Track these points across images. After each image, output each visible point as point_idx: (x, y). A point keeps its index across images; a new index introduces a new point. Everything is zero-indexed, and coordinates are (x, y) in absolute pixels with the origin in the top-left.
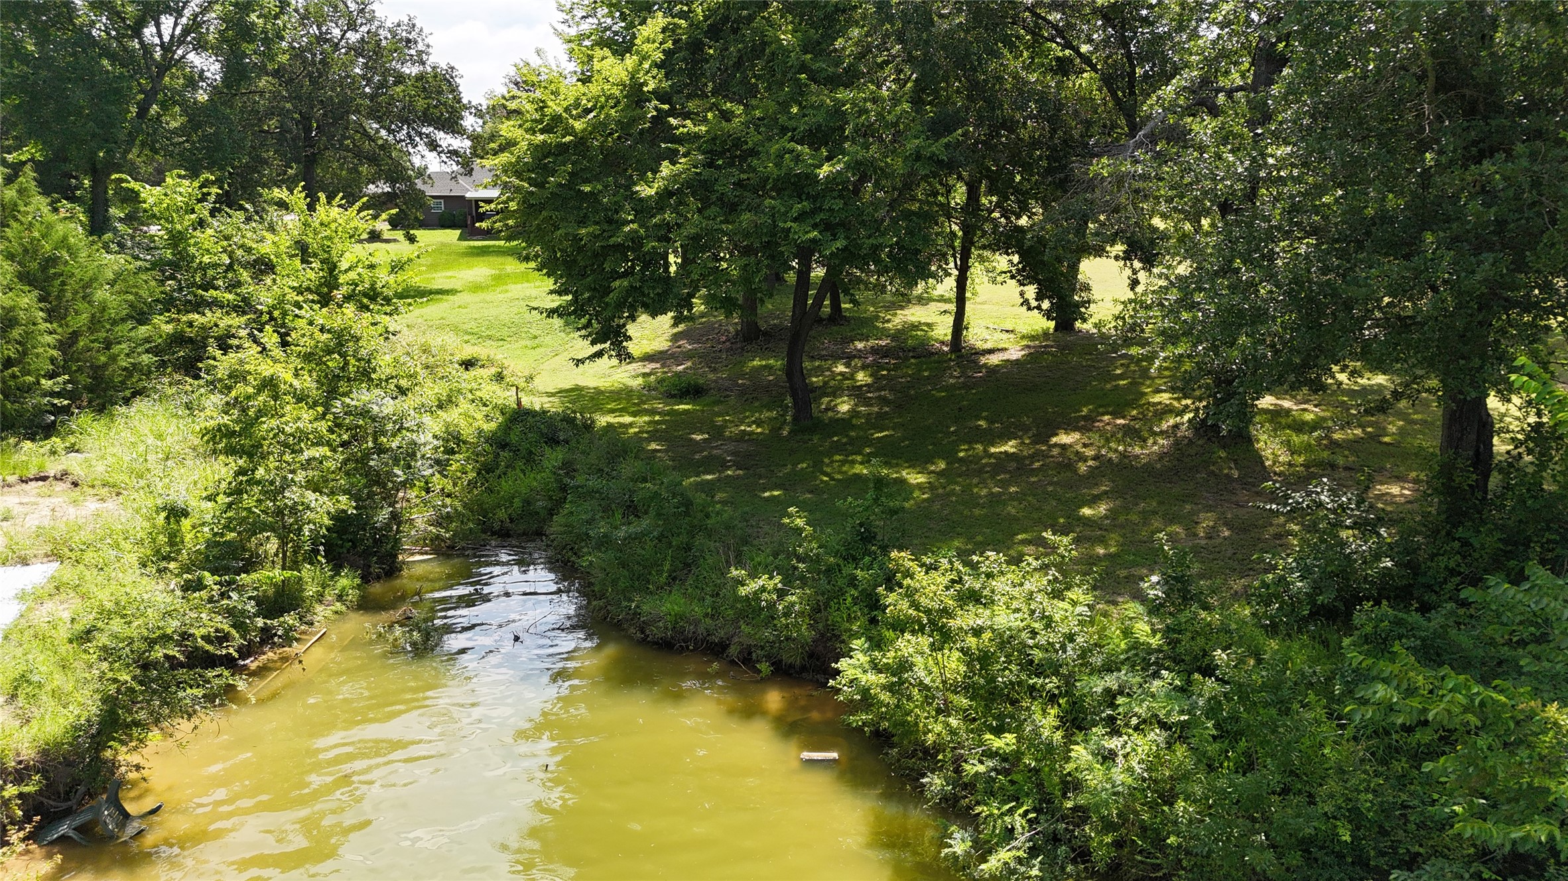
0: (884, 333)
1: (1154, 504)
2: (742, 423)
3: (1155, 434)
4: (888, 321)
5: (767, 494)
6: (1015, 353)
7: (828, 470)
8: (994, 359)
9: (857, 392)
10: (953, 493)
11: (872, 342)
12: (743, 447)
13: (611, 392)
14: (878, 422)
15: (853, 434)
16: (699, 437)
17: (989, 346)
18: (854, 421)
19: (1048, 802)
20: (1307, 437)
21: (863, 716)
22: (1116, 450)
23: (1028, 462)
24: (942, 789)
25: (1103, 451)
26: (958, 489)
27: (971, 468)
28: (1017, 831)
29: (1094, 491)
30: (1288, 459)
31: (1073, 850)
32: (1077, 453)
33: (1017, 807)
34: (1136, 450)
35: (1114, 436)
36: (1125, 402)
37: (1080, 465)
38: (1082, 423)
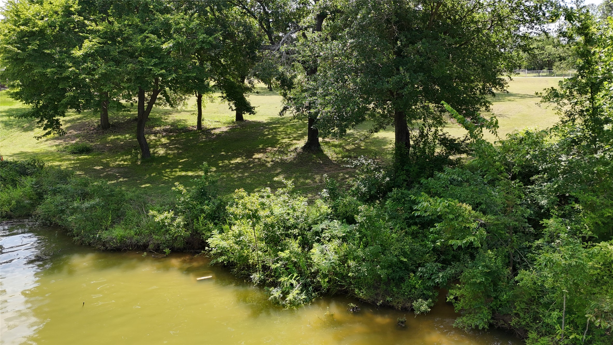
0: (166, 124)
1: (298, 174)
2: (116, 161)
3: (289, 152)
4: (167, 119)
5: (143, 186)
6: (225, 129)
7: (166, 175)
8: (217, 131)
9: (164, 146)
10: (223, 178)
11: (163, 127)
12: (122, 170)
13: (42, 153)
14: (179, 156)
15: (170, 161)
16: (98, 168)
17: (212, 127)
18: (168, 156)
19: (301, 273)
20: (339, 149)
21: (223, 257)
22: (278, 158)
23: (247, 165)
24: (260, 277)
25: (274, 159)
26: (225, 176)
27: (226, 169)
28: (294, 284)
29: (276, 172)
30: (336, 156)
31: (313, 288)
32: (265, 160)
33: (293, 276)
34: (285, 157)
35: (275, 154)
36: (273, 142)
37: (267, 164)
38: (262, 150)
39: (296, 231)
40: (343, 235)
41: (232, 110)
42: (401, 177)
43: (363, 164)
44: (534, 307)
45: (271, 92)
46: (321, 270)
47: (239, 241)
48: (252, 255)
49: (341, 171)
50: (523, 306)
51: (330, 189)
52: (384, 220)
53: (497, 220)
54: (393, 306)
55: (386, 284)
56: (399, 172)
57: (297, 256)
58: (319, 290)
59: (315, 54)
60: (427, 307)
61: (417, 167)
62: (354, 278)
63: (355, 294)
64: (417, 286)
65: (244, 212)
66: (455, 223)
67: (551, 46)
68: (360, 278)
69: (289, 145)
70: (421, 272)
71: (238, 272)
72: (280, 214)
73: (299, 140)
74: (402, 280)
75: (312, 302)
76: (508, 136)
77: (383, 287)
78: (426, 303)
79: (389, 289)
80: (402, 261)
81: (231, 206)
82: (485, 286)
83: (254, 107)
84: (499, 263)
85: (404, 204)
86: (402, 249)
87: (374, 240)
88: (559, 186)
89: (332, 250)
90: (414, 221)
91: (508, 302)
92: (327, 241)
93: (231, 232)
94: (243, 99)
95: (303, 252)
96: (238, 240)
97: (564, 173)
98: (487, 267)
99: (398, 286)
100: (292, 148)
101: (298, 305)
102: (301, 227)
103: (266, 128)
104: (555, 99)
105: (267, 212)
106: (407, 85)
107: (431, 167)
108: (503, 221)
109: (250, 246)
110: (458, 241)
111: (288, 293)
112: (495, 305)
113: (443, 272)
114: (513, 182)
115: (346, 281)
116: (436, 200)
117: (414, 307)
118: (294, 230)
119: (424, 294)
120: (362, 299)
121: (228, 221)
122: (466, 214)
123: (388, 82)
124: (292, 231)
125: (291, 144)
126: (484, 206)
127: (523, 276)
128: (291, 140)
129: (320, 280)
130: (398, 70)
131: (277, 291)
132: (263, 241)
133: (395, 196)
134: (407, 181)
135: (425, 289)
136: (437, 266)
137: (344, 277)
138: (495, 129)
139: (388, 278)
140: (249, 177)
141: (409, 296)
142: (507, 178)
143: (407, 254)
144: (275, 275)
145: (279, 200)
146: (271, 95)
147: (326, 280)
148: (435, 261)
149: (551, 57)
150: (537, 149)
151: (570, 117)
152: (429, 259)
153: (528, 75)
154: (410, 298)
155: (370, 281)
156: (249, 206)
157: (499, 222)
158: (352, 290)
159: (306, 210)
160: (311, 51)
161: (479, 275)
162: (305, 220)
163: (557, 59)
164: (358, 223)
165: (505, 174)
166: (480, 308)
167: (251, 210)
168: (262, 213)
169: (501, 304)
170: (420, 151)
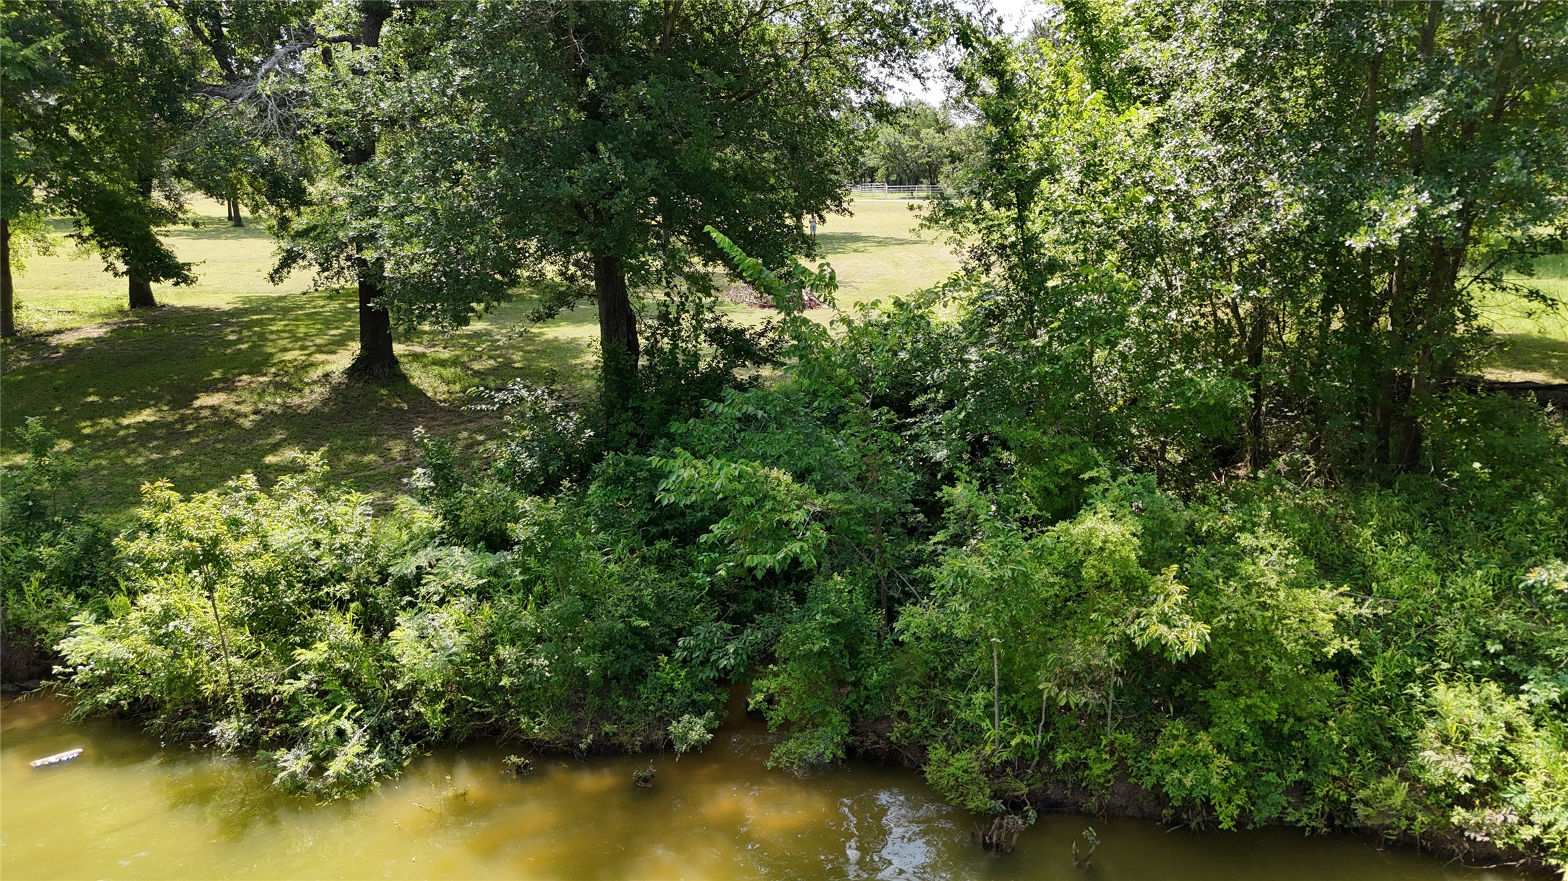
1: (340, 442)
3: (308, 384)
6: (94, 331)
8: (69, 339)
10: (98, 468)
19: (364, 701)
20: (452, 370)
21: (115, 689)
22: (274, 402)
23: (177, 426)
24: (241, 730)
25: (261, 406)
26: (104, 463)
27: (107, 442)
28: (349, 731)
29: (271, 441)
30: (446, 388)
31: (402, 734)
32: (232, 411)
33: (343, 709)
34: (295, 400)
35: (264, 391)
36: (256, 363)
37: (241, 420)
38: (220, 385)
39: (343, 590)
40: (481, 582)
41: (116, 275)
42: (623, 429)
43: (522, 399)
44: (936, 691)
45: (240, 230)
46: (423, 683)
47: (165, 635)
48: (210, 668)
49: (463, 427)
50: (913, 693)
51: (435, 466)
52: (585, 533)
53: (848, 501)
54: (621, 745)
55: (599, 693)
56: (616, 415)
57: (351, 657)
58: (421, 737)
59: (365, 106)
60: (703, 730)
61: (660, 399)
62: (515, 690)
63: (521, 731)
64: (677, 684)
65: (175, 548)
66: (757, 515)
67: (931, 131)
68: (531, 687)
69: (306, 366)
70: (685, 649)
71: (167, 727)
72: (289, 546)
73: (334, 352)
74: (639, 675)
75: (402, 768)
76: (858, 308)
77: (593, 701)
78: (702, 722)
79: (609, 703)
80: (636, 628)
81: (132, 537)
82: (832, 659)
83: (189, 264)
84: (860, 602)
85: (634, 488)
86: (635, 599)
87: (565, 587)
88: (968, 415)
89: (451, 627)
90: (660, 528)
91: (882, 689)
92: (436, 603)
93: (134, 616)
94: (150, 240)
95: (367, 642)
96: (162, 631)
97: (976, 386)
98: (833, 612)
99: (630, 693)
100: (315, 374)
101: (362, 786)
102: (359, 576)
103: (232, 325)
104: (948, 222)
105: (250, 543)
106: (620, 189)
107: (693, 398)
108: (859, 502)
109: (202, 647)
110: (767, 557)
111: (331, 756)
112: (855, 701)
113: (736, 642)
114: (876, 413)
115: (494, 703)
116: (710, 463)
117: (672, 736)
118: (338, 587)
119: (694, 702)
120: (541, 740)
121: (123, 584)
122: (779, 491)
123: (570, 180)
124: (331, 590)
125: (312, 365)
126: (817, 476)
127: (910, 619)
128: (310, 355)
129: (422, 710)
130: (594, 151)
131: (298, 758)
132: (243, 626)
133: (610, 471)
134: (636, 435)
135: (696, 690)
136: (722, 628)
137: (487, 692)
138: (830, 293)
139: (605, 677)
140: (187, 461)
141: (658, 714)
142: (862, 405)
143: (648, 609)
144: (286, 716)
145: (284, 508)
146: (238, 237)
147: (441, 706)
148: (718, 619)
149: (934, 155)
150: (920, 336)
151: (980, 260)
152: (701, 616)
153: (890, 195)
154: (660, 719)
155: (557, 692)
156: (190, 528)
157: (851, 507)
158: (511, 721)
159: (367, 525)
160: (353, 97)
161: (817, 633)
162: (368, 556)
163: (945, 160)
164: (518, 543)
165: (858, 395)
166: (824, 714)
167: (200, 541)
168: (231, 547)
169: (868, 697)
170: (664, 359)
